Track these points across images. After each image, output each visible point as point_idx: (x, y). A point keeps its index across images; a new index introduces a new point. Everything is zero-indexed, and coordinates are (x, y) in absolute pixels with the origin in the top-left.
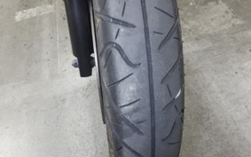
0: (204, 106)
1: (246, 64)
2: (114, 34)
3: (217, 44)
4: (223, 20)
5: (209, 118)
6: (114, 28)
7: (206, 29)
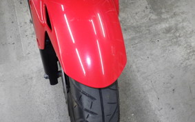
0: (127, 81)
1: (154, 51)
2: (86, 116)
3: (138, 35)
4: (144, 14)
5: (130, 90)
6: (86, 114)
7: (132, 21)
